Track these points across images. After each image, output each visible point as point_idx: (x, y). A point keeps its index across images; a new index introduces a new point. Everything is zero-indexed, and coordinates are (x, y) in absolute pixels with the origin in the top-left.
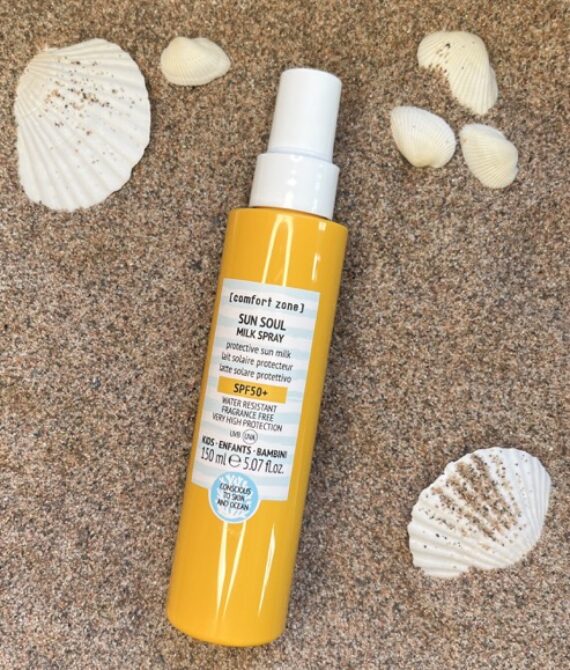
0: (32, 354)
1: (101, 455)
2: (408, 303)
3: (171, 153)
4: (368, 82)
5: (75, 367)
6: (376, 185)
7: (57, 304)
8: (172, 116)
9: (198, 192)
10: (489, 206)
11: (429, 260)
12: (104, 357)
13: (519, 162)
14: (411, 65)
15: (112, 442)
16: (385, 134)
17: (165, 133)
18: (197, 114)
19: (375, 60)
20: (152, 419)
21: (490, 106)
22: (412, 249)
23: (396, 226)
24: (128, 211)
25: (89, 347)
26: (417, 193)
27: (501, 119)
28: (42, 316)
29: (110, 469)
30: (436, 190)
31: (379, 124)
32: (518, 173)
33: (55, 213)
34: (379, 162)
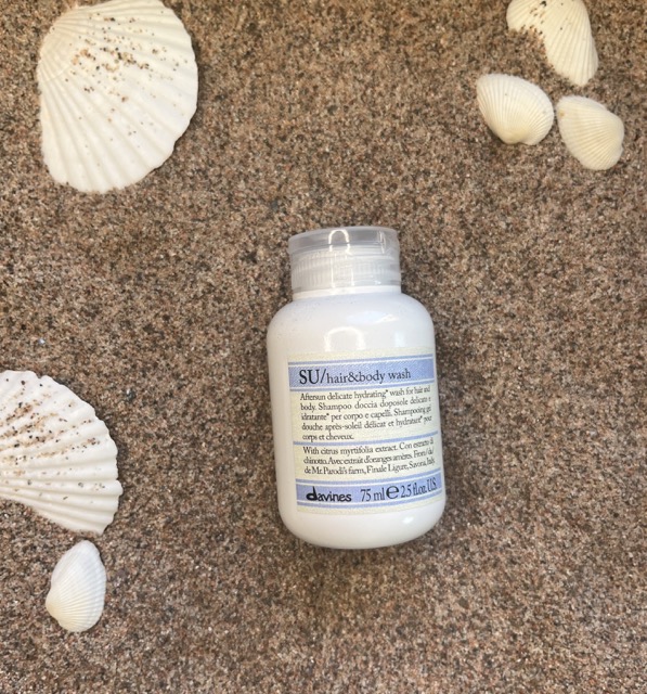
0: (55, 359)
1: (138, 481)
2: (498, 302)
3: (222, 126)
4: (449, 48)
5: (105, 375)
6: (461, 163)
7: (85, 301)
8: (223, 85)
9: (253, 172)
10: (591, 190)
11: (523, 252)
12: (140, 364)
13: (625, 140)
14: (500, 28)
15: (150, 465)
16: (471, 105)
17: (215, 104)
18: (252, 83)
19: (457, 23)
20: (198, 438)
21: (591, 75)
22: (503, 238)
23: (485, 211)
24: (170, 192)
25: (123, 352)
26: (508, 174)
27: (604, 91)
28: (66, 314)
29: (150, 499)
30: (530, 170)
31: (464, 94)
32: (623, 154)
33: (84, 195)
34: (465, 137)
